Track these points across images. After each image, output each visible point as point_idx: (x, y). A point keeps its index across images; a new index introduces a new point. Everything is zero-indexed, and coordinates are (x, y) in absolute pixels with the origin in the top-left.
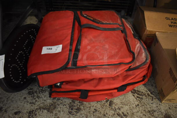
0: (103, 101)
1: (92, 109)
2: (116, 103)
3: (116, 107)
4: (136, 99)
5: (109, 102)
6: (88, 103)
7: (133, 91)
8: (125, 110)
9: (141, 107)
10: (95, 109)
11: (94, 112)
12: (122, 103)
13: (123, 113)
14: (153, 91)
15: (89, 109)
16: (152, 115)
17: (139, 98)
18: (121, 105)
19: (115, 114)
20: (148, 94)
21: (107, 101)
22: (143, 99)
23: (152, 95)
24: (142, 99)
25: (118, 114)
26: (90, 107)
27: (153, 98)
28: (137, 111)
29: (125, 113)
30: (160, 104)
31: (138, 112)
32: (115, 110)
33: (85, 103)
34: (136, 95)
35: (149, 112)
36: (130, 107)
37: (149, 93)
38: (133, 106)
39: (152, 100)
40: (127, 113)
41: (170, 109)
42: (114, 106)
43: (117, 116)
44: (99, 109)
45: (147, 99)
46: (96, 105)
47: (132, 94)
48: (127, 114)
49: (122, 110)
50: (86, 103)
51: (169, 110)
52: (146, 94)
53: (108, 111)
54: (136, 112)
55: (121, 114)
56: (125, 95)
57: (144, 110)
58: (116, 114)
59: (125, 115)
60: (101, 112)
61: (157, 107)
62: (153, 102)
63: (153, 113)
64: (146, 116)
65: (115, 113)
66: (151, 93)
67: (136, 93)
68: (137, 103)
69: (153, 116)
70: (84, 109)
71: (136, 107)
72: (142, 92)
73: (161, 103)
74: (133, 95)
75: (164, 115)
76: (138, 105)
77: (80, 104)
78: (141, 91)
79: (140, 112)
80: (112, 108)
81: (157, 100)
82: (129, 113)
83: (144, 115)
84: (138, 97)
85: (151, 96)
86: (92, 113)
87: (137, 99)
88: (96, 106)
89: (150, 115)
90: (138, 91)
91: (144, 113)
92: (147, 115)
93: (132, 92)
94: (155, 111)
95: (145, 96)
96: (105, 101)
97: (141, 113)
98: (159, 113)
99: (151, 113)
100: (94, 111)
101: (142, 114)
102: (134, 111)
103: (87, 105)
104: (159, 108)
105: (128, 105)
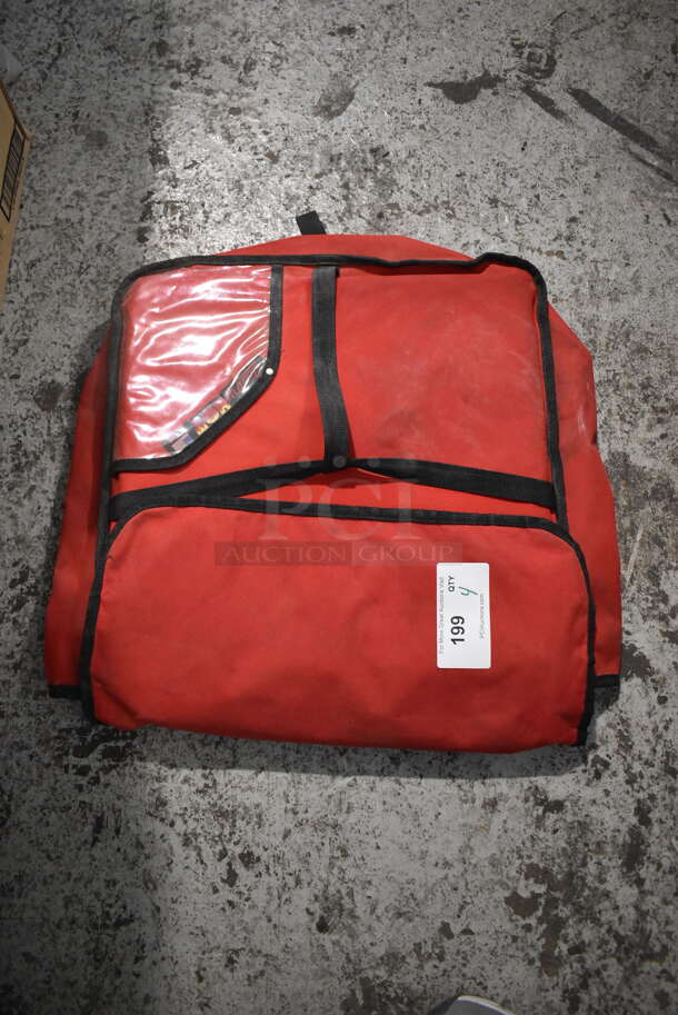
13: (13, 584)
16: (32, 458)
19: (15, 621)
25: (17, 608)
28: (10, 522)
29: (14, 573)
31: (13, 517)
35: (18, 468)
40: (15, 564)
41: (17, 377)
43: (22, 611)
48: (18, 568)
51: (20, 382)
54: (17, 525)
55: (17, 591)
57: (10, 489)
58: (15, 614)
59: (23, 578)
63: (25, 454)
64: (33, 488)
65: (8, 620)
69: (37, 458)
75: (37, 409)
79: (13, 507)
82: (17, 555)
89: (34, 469)
91: (22, 491)
92: (33, 483)
94: (19, 445)
97: (19, 503)
98: (29, 429)
99: (24, 460)
101: (26, 502)
102: (11, 535)
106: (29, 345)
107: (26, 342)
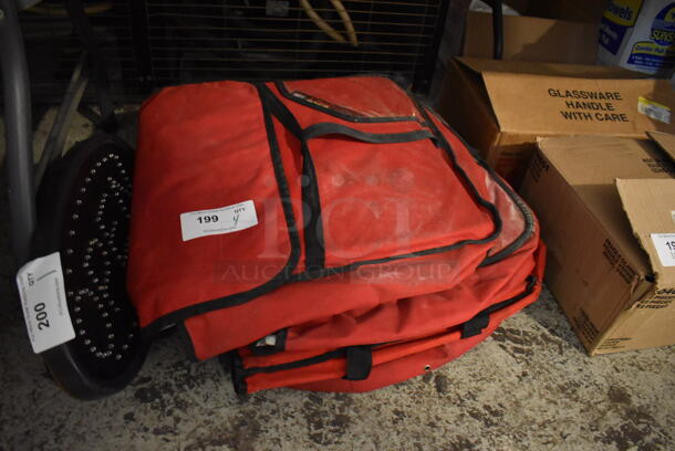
0: (414, 381)
1: (387, 412)
2: (455, 381)
3: (462, 393)
4: (514, 356)
5: (433, 378)
6: (365, 395)
7: (497, 333)
8: (491, 398)
9: (534, 378)
10: (396, 412)
11: (395, 422)
12: (474, 376)
13: (487, 407)
14: (556, 323)
15: (377, 416)
16: (574, 396)
17: (521, 351)
18: (473, 384)
19: (462, 415)
20: (543, 335)
21: (426, 379)
22: (533, 354)
23: (557, 338)
24: (529, 353)
25: (472, 414)
26: (378, 408)
27: (560, 347)
28: (526, 394)
29: (494, 406)
30: (585, 363)
31: (530, 395)
32: (458, 402)
33: (355, 396)
34: (509, 344)
35: (562, 389)
36: (503, 386)
37: (547, 332)
38: (510, 379)
39: (561, 353)
40: (501, 405)
41: (618, 371)
42: (453, 390)
43: (471, 419)
44: (409, 406)
45: (545, 352)
46: (394, 396)
47: (498, 343)
48: (500, 409)
49: (482, 398)
50: (358, 396)
51: (616, 374)
52: (539, 338)
53: (439, 411)
54: (526, 398)
55: (483, 411)
56: (476, 349)
57: (547, 387)
58: (467, 414)
59: (495, 414)
60: (418, 418)
61: (581, 370)
62: (564, 358)
63: (574, 391)
64: (555, 403)
65: (462, 410)
66: (552, 332)
67: (509, 339)
68: (519, 369)
69: (576, 400)
70: (359, 417)
71: (521, 380)
72: (525, 333)
73: (589, 356)
74: (501, 346)
75: (606, 391)
76: (525, 374)
77: (341, 402)
78: (521, 330)
79: (537, 394)
80: (449, 398)
81: (574, 349)
82: (507, 405)
83: (550, 402)
84: (517, 350)
85: (555, 342)
86: (390, 424)
87: (517, 355)
88: (396, 402)
89: (567, 400)
90: (511, 331)
91: (549, 396)
92: (559, 402)
93: (495, 338)
94: (577, 385)
95: (538, 344)
96: (419, 378)
97: (541, 396)
98: (591, 389)
99: (569, 391)
100: (395, 416)
101: (544, 401)
102: (518, 396)
103: (365, 402)
104: (586, 372)
105: (494, 380)
106: (641, 372)
107: (641, 369)
